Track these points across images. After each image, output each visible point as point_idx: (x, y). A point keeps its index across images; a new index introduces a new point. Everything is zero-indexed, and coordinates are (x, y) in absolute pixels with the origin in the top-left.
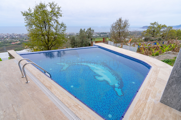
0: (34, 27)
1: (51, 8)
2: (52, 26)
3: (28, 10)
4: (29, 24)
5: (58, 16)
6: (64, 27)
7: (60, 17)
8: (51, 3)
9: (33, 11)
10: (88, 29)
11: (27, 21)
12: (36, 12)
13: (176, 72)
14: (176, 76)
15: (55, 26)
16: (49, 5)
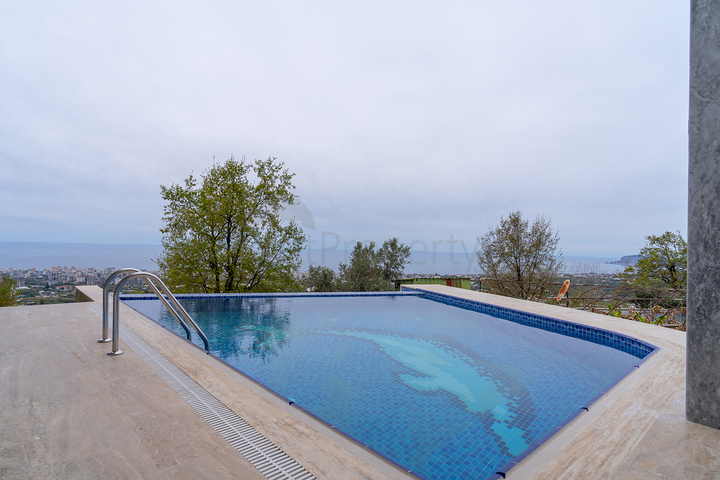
0: (189, 234)
1: (259, 175)
2: (254, 234)
3: (186, 181)
4: (175, 225)
5: (280, 203)
6: (296, 239)
7: (285, 205)
8: (264, 160)
9: (199, 187)
10: (385, 245)
11: (171, 216)
12: (209, 187)
13: (705, 247)
14: (711, 264)
15: (264, 232)
16: (257, 166)
